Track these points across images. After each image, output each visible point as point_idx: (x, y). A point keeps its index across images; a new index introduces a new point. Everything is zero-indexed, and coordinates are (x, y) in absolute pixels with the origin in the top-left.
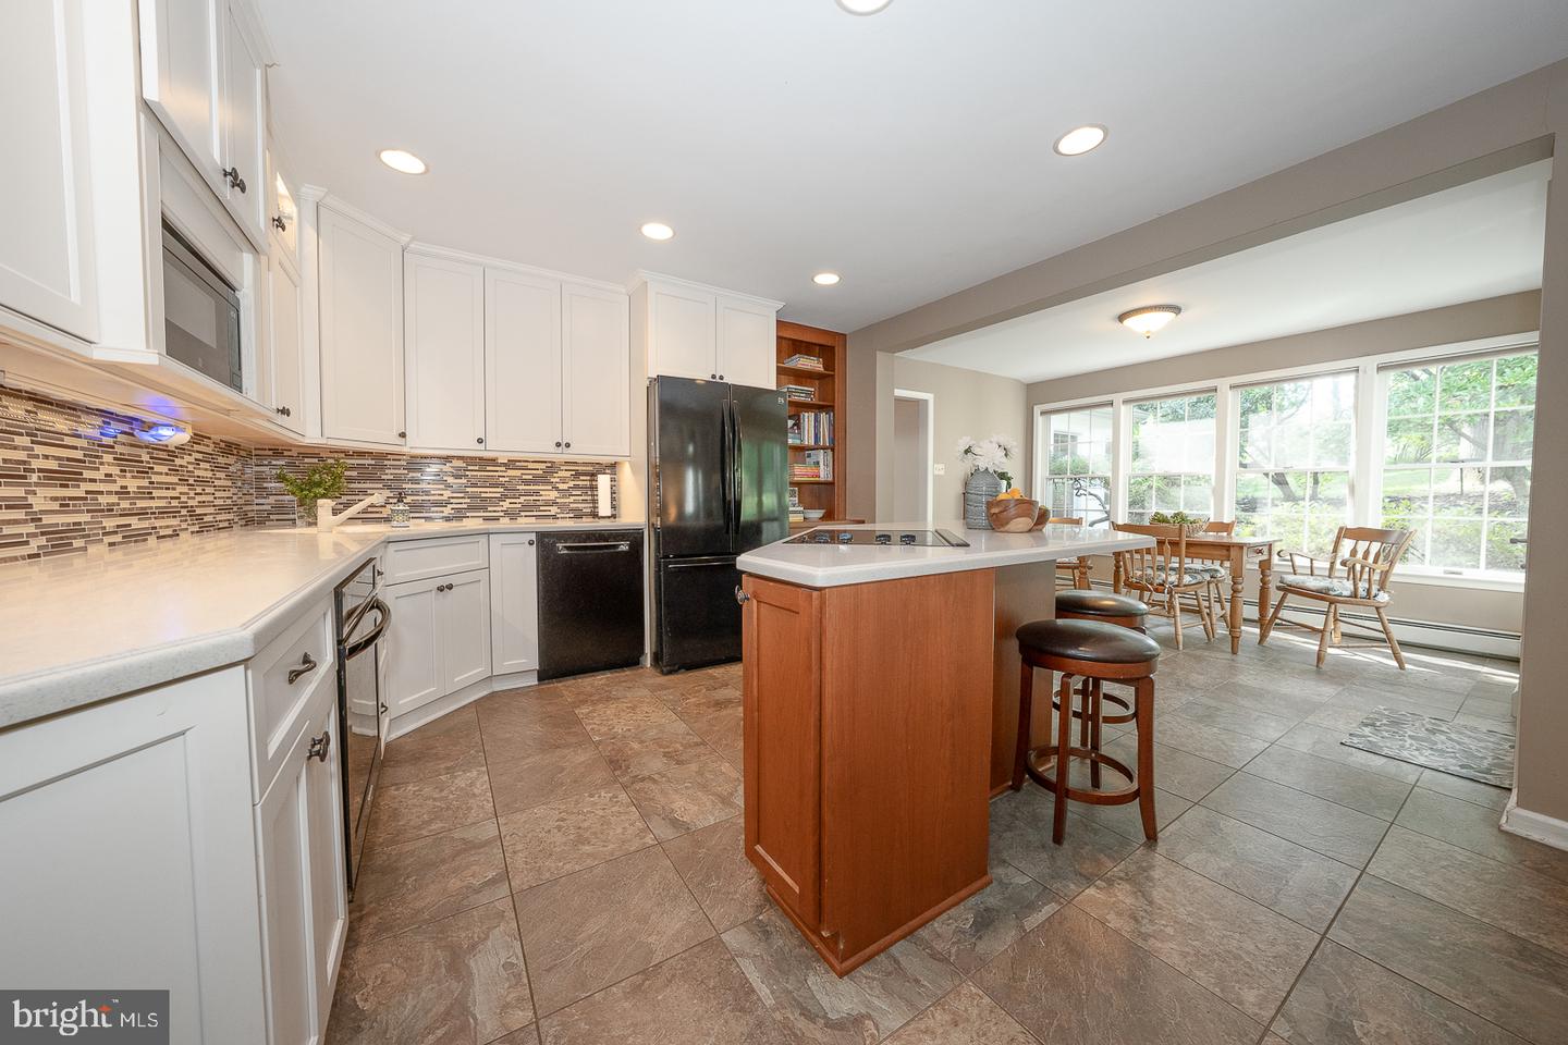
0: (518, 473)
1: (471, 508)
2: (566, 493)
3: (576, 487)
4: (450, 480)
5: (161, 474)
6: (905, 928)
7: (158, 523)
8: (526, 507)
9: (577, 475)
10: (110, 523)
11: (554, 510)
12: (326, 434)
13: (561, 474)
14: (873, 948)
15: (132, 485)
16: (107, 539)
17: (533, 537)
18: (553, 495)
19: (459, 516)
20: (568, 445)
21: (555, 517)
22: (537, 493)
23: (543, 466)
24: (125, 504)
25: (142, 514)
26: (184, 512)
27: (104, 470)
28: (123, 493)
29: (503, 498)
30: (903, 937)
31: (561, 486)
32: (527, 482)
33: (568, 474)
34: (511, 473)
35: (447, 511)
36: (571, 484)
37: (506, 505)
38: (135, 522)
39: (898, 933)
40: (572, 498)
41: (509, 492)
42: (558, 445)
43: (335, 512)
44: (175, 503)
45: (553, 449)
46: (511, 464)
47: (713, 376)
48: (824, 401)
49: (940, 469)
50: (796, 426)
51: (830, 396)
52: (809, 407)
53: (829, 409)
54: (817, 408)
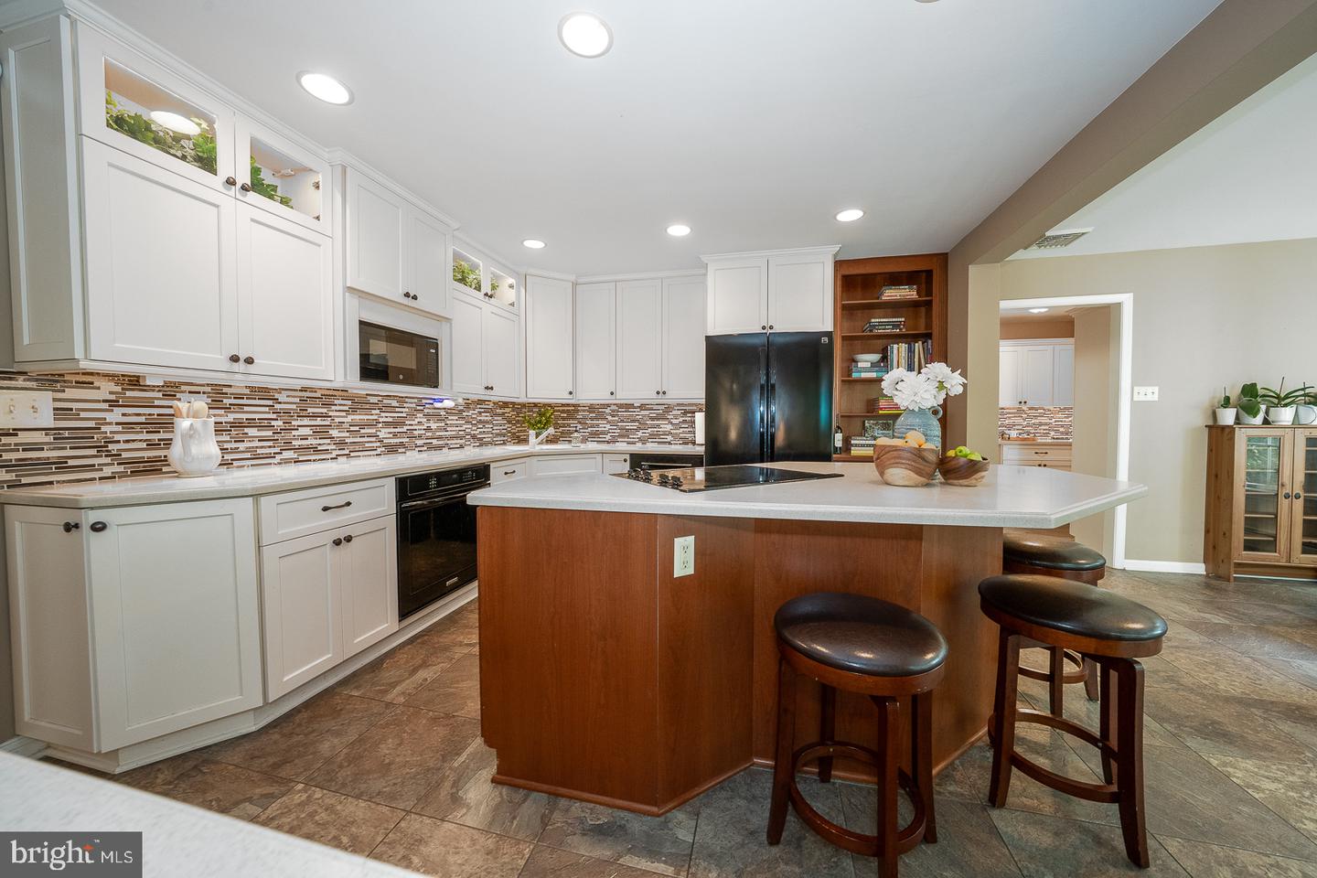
0: (647, 412)
1: (620, 436)
2: (677, 426)
3: (684, 421)
4: (610, 418)
5: (453, 419)
6: (552, 788)
7: (448, 442)
8: (652, 436)
9: (685, 413)
10: (419, 442)
11: (669, 438)
12: (529, 396)
13: (674, 412)
14: (522, 782)
15: (434, 426)
16: (417, 449)
17: (628, 457)
18: (669, 427)
19: (613, 441)
20: (664, 393)
21: (670, 443)
22: (658, 426)
23: (663, 407)
24: (430, 434)
25: (439, 438)
26: (467, 437)
27: (417, 420)
28: (429, 429)
29: (638, 429)
30: (550, 793)
31: (675, 421)
32: (652, 419)
33: (679, 412)
34: (643, 412)
35: (608, 437)
36: (681, 420)
37: (640, 434)
38: (435, 442)
39: (545, 787)
40: (682, 430)
41: (643, 426)
42: (658, 393)
43: (537, 436)
44: (462, 433)
45: (655, 396)
46: (642, 407)
47: (764, 328)
48: (922, 331)
49: (1150, 394)
50: (884, 358)
51: (929, 325)
52: (898, 338)
53: (926, 337)
54: (910, 338)
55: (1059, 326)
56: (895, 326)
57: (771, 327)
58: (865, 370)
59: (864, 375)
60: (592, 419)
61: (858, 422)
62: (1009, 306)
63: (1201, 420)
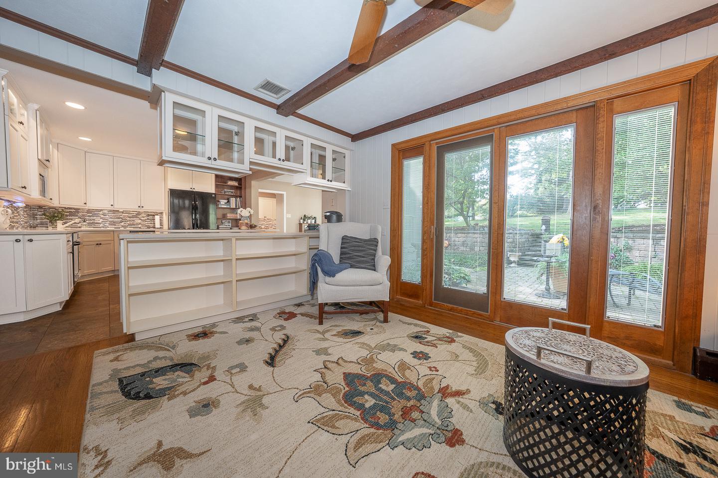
0: (127, 215)
1: (110, 225)
2: (144, 221)
3: (148, 219)
4: (102, 216)
8: (130, 225)
9: (148, 215)
11: (140, 226)
12: (60, 203)
13: (142, 215)
18: (140, 221)
19: (105, 227)
20: (142, 207)
21: (140, 228)
22: (134, 221)
31: (143, 219)
32: (130, 217)
33: (145, 215)
34: (124, 214)
35: (101, 225)
36: (146, 218)
37: (122, 224)
40: (147, 222)
41: (123, 220)
42: (139, 207)
43: (63, 224)
45: (137, 208)
46: (124, 212)
47: (191, 188)
48: (239, 195)
49: (289, 216)
50: (228, 202)
51: (241, 193)
52: (233, 196)
53: (240, 197)
54: (236, 197)
55: (273, 196)
56: (232, 193)
57: (194, 189)
58: (223, 205)
59: (223, 206)
60: (89, 216)
61: (220, 221)
62: (260, 190)
63: (298, 222)
